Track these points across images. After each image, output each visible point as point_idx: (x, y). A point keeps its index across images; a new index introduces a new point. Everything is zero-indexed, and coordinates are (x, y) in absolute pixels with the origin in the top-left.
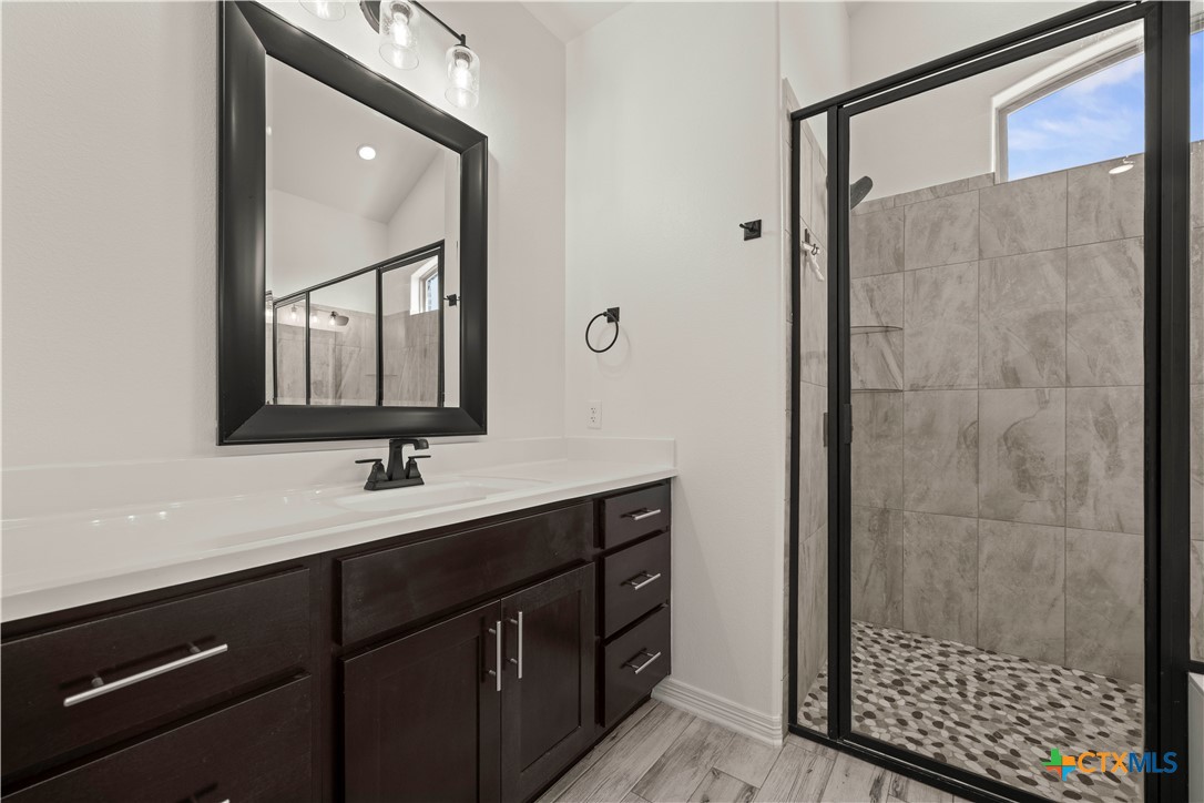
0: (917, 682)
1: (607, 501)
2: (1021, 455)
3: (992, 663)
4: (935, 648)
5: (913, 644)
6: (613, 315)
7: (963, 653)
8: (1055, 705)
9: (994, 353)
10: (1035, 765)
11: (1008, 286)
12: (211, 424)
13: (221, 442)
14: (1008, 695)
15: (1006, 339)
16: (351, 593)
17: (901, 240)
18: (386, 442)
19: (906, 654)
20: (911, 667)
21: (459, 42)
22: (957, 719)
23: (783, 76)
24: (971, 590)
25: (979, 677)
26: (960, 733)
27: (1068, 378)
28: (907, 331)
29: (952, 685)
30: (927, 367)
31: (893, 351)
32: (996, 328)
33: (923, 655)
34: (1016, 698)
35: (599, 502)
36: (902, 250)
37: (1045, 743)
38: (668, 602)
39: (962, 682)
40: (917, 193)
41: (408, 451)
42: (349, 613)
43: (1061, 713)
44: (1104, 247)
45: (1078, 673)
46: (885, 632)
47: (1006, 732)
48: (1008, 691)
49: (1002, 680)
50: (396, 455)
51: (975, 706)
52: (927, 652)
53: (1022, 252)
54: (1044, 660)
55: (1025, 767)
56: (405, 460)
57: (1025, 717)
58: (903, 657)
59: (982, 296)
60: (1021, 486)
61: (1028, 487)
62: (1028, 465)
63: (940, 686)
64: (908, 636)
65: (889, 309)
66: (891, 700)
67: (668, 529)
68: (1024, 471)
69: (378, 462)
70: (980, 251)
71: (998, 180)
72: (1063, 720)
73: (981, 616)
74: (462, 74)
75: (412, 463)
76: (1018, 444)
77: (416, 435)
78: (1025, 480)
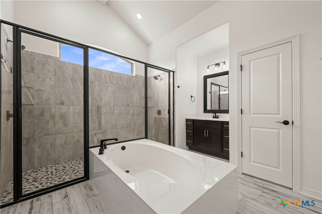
0: (40, 178)
2: (64, 119)
3: (58, 166)
4: (44, 169)
5: (38, 170)
7: (52, 167)
8: (71, 167)
9: (59, 97)
10: (68, 178)
11: (62, 83)
14: (62, 170)
15: (61, 95)
17: (33, 64)
19: (36, 173)
20: (38, 176)
22: (51, 179)
24: (54, 152)
25: (56, 170)
26: (52, 182)
27: (73, 104)
28: (35, 89)
29: (49, 174)
30: (41, 99)
31: (31, 94)
32: (59, 92)
33: (41, 172)
34: (64, 170)
36: (33, 67)
37: (69, 174)
39: (52, 172)
40: (38, 54)
43: (72, 168)
44: (79, 80)
45: (75, 160)
46: (28, 172)
47: (62, 176)
48: (62, 169)
49: (62, 168)
51: (55, 175)
52: (42, 170)
53: (64, 77)
54: (69, 161)
55: (66, 180)
57: (66, 172)
58: (35, 175)
59: (56, 84)
60: (64, 126)
61: (66, 126)
62: (66, 122)
63: (47, 176)
64: (36, 169)
65: (29, 82)
66: (33, 185)
68: (65, 123)
70: (55, 74)
71: (59, 60)
72: (73, 169)
73: (56, 157)
76: (64, 117)
78: (65, 125)
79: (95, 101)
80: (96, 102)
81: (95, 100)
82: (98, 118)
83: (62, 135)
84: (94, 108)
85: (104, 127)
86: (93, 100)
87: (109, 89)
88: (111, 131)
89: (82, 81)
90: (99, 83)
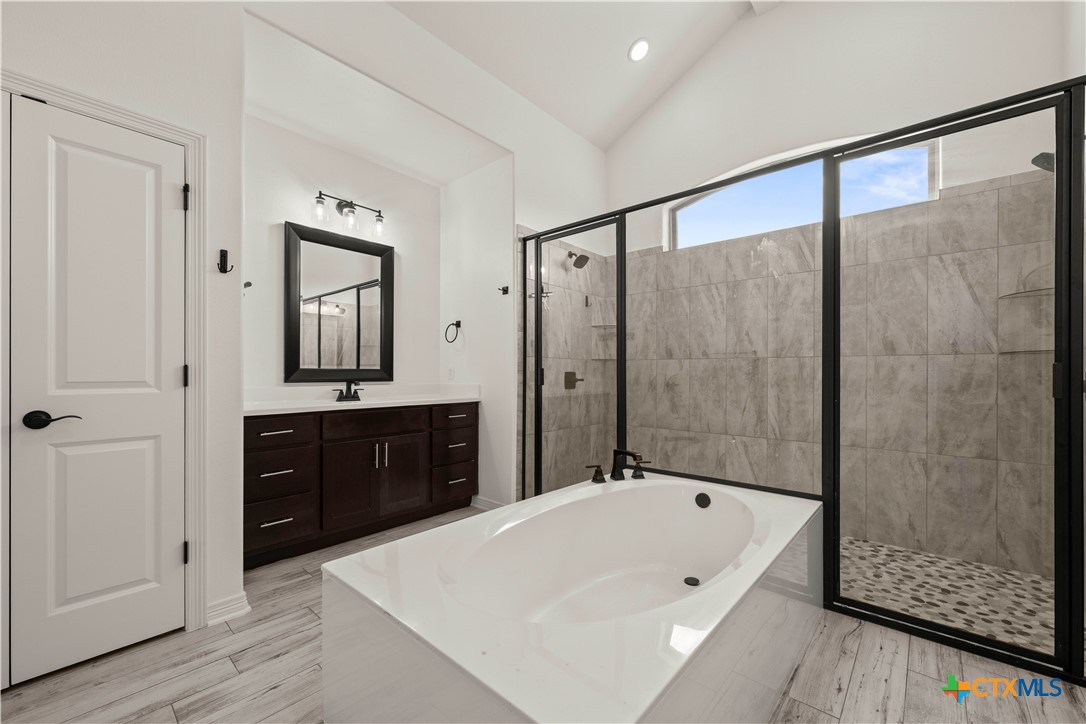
1: (434, 409)
2: (673, 393)
6: (458, 324)
9: (663, 340)
12: (282, 375)
13: (285, 382)
18: (345, 383)
21: (377, 214)
23: (516, 223)
27: (690, 355)
35: (431, 408)
38: (476, 460)
40: (632, 253)
41: (353, 387)
42: (326, 430)
44: (703, 288)
50: (349, 388)
53: (673, 288)
56: (353, 391)
59: (658, 310)
60: (673, 411)
61: (676, 411)
62: (676, 400)
67: (476, 426)
68: (674, 403)
69: (341, 391)
70: (657, 287)
75: (356, 392)
76: (672, 388)
77: (356, 381)
78: (674, 407)
79: (746, 343)
80: (750, 346)
81: (746, 338)
82: (755, 397)
83: (668, 431)
84: (744, 363)
85: (774, 430)
86: (740, 340)
87: (795, 292)
88: (800, 448)
89: (709, 290)
90: (759, 281)
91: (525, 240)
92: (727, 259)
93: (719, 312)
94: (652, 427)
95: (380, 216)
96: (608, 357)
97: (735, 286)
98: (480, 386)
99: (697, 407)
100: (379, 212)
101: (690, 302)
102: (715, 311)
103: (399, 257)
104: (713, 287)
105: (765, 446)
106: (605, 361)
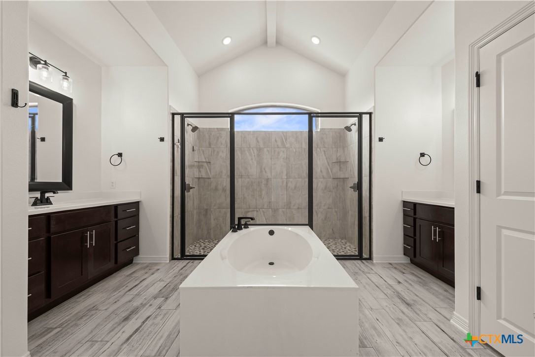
1: (119, 206)
6: (120, 155)
16: (53, 222)
17: (210, 140)
18: (39, 192)
21: (64, 74)
23: (170, 104)
24: (225, 226)
28: (212, 163)
30: (216, 172)
31: (209, 168)
35: (116, 207)
36: (210, 142)
38: (138, 235)
42: (52, 226)
44: (247, 149)
50: (43, 196)
56: (46, 197)
59: (227, 156)
67: (138, 215)
69: (37, 198)
70: (226, 146)
74: (65, 83)
75: (48, 198)
79: (264, 172)
80: (265, 174)
81: (264, 170)
82: (267, 193)
84: (263, 180)
86: (261, 171)
87: (281, 155)
88: (283, 211)
89: (250, 150)
90: (268, 149)
91: (173, 114)
92: (257, 139)
93: (254, 159)
94: (224, 208)
95: (66, 75)
96: (200, 177)
97: (260, 150)
98: (141, 192)
99: (245, 198)
100: (66, 73)
101: (241, 154)
102: (252, 159)
103: (75, 106)
104: (251, 149)
105: (271, 212)
106: (199, 178)
